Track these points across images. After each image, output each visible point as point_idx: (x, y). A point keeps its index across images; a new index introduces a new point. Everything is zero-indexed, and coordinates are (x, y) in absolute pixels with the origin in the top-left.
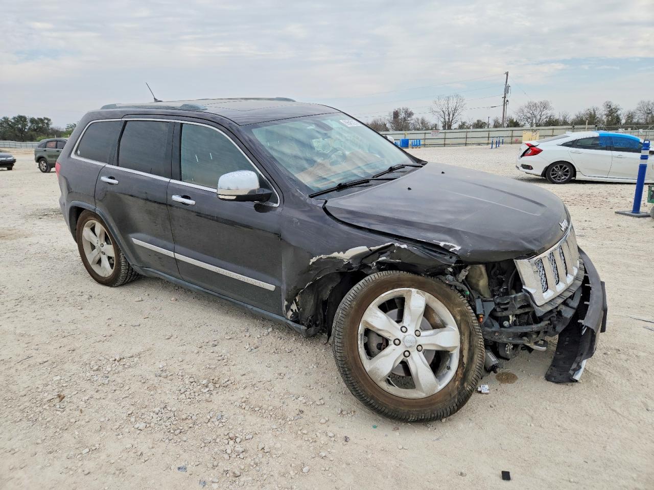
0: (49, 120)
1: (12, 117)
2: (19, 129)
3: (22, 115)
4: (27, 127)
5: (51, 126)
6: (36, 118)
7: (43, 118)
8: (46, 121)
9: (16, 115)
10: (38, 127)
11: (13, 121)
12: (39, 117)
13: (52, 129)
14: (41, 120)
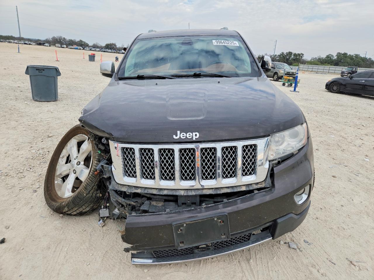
0: (303, 55)
1: (286, 52)
2: (287, 58)
3: (291, 51)
4: (291, 58)
5: (303, 58)
6: (297, 53)
7: (300, 53)
8: (301, 55)
9: (288, 52)
10: (296, 58)
11: (286, 54)
12: (299, 53)
13: (303, 60)
14: (299, 55)
